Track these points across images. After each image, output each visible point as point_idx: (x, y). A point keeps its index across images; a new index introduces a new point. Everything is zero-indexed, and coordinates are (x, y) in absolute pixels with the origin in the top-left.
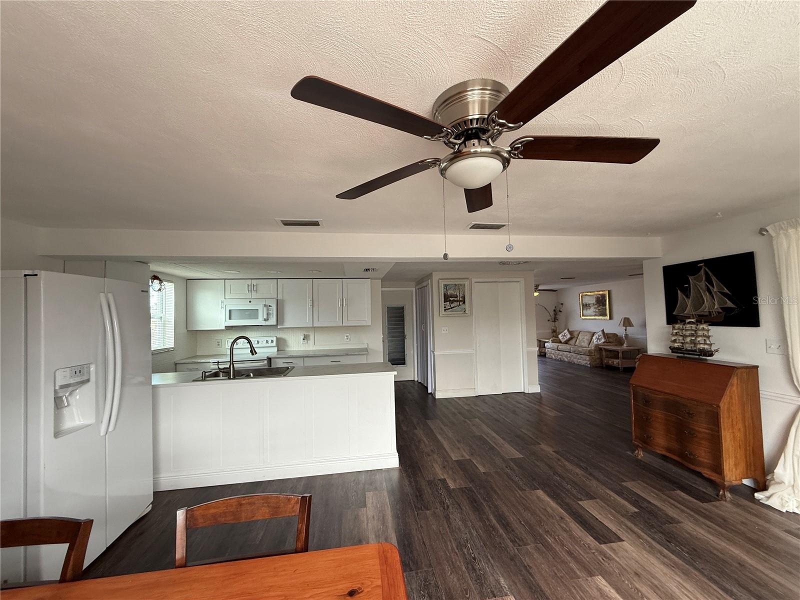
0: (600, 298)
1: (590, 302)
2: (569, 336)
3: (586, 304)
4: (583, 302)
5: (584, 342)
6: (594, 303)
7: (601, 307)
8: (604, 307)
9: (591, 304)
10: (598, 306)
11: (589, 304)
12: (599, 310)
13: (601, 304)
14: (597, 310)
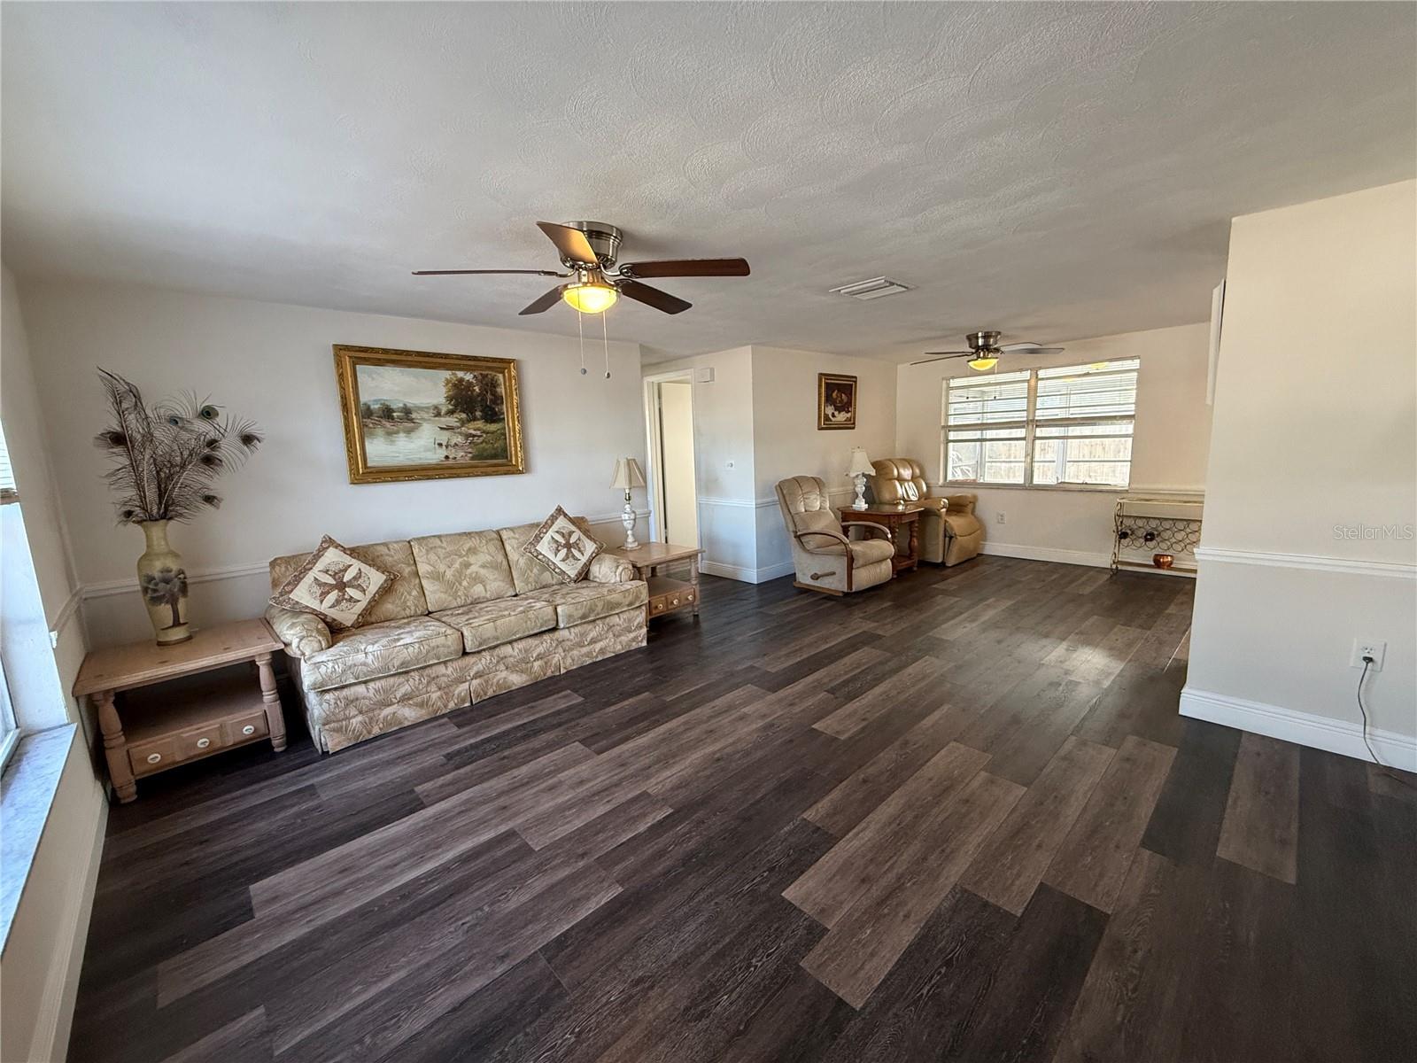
0: (470, 384)
1: (412, 401)
2: (375, 579)
3: (387, 413)
4: (364, 398)
5: (477, 579)
6: (436, 408)
7: (480, 424)
8: (493, 427)
9: (420, 409)
10: (463, 423)
11: (407, 411)
12: (468, 436)
13: (478, 414)
14: (459, 439)
